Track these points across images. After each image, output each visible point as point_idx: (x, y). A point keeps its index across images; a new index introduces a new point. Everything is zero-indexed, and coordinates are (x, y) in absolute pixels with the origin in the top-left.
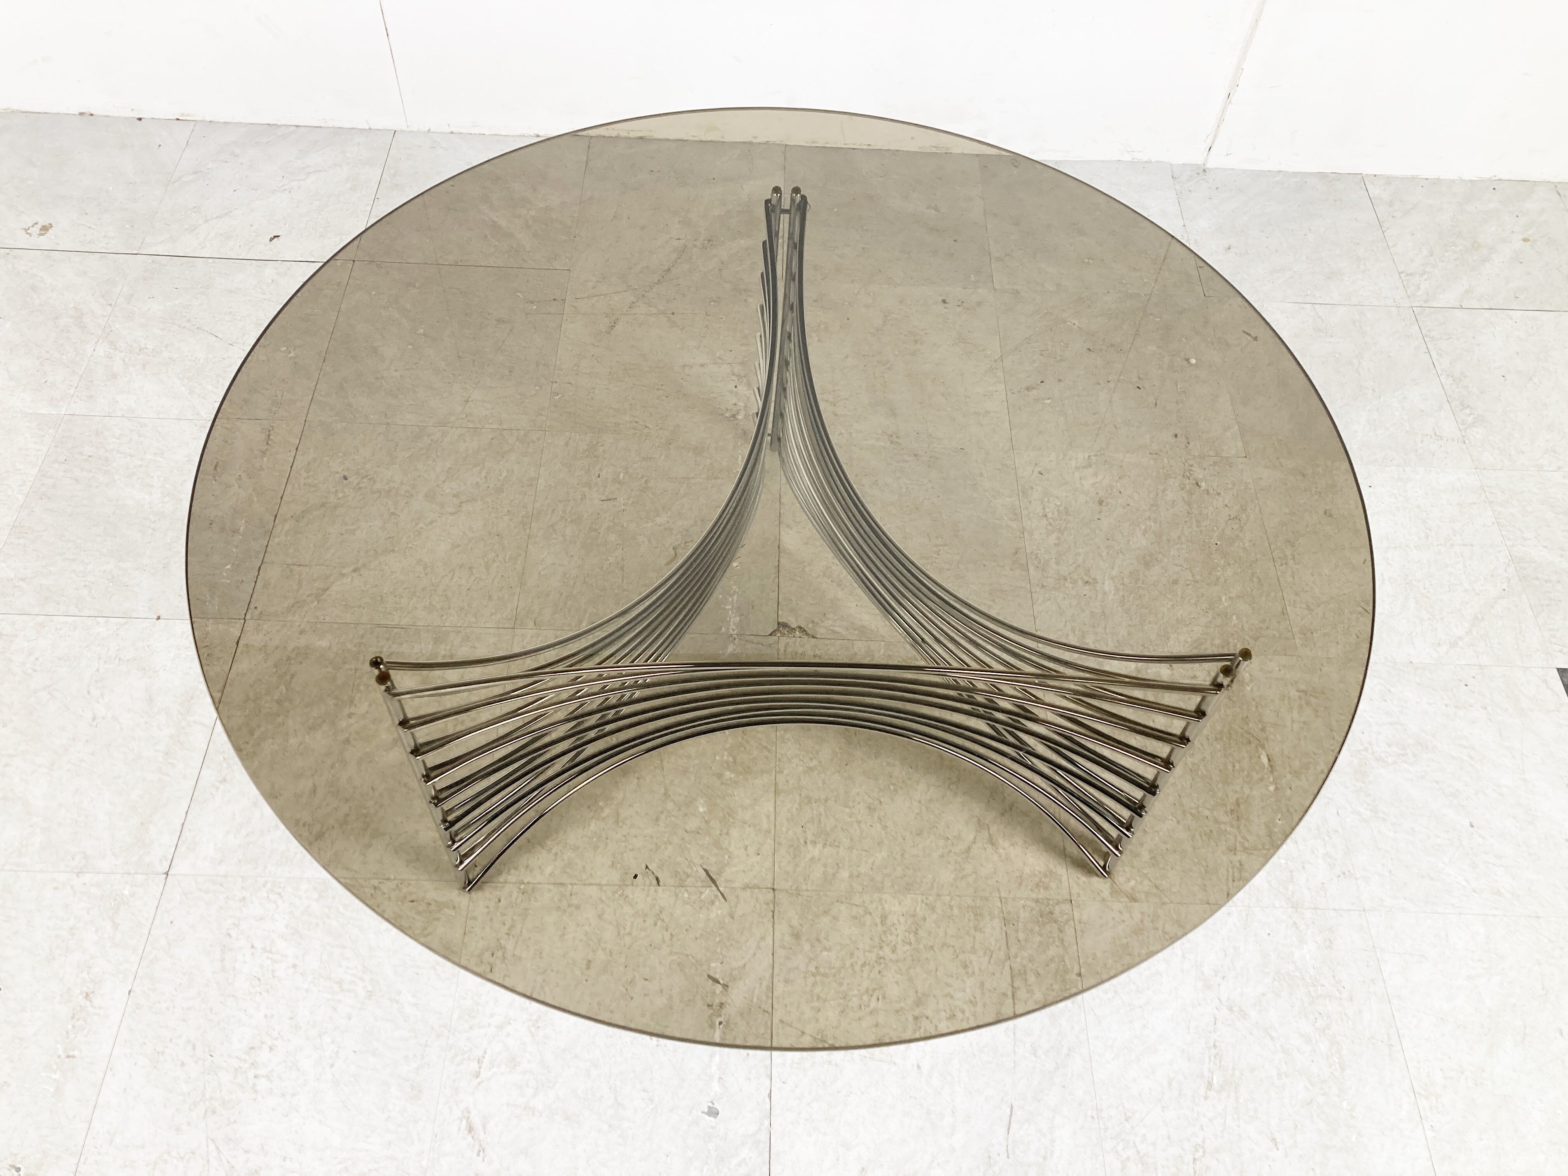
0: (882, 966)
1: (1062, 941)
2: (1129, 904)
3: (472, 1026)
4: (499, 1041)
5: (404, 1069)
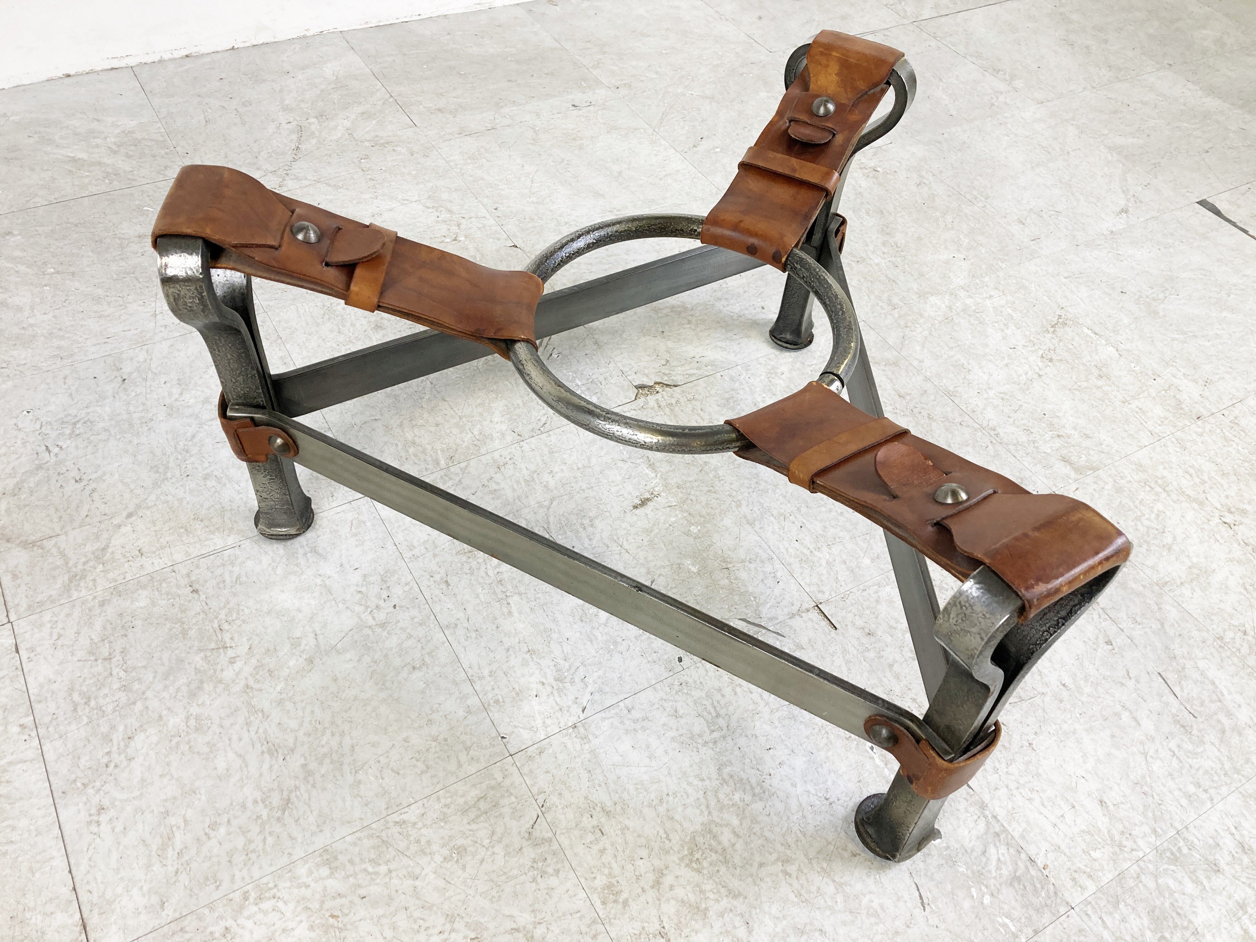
3: (625, 903)
4: (668, 900)
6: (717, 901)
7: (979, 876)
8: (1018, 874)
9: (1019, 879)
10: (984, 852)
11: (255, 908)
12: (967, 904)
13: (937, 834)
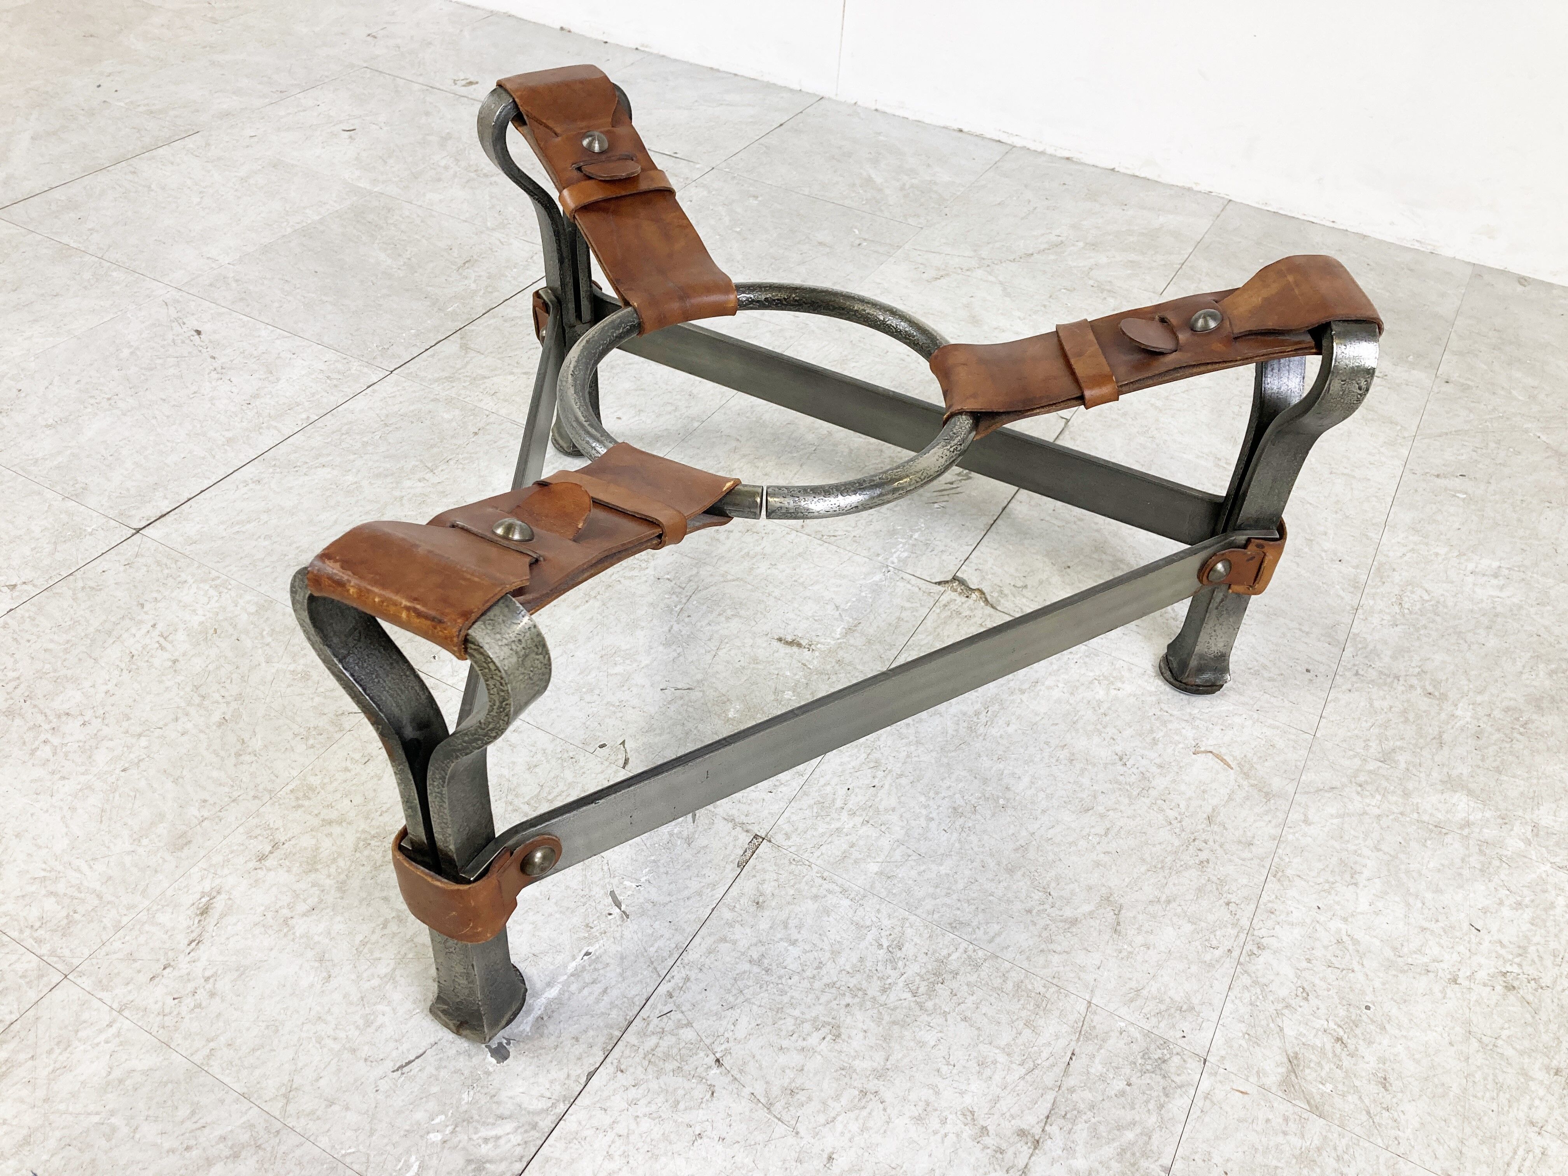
0: (857, 1000)
1: (1161, 1107)
2: (1305, 1115)
3: (298, 807)
5: (193, 811)
7: (464, 1120)
12: (420, 1115)
13: (501, 1054)
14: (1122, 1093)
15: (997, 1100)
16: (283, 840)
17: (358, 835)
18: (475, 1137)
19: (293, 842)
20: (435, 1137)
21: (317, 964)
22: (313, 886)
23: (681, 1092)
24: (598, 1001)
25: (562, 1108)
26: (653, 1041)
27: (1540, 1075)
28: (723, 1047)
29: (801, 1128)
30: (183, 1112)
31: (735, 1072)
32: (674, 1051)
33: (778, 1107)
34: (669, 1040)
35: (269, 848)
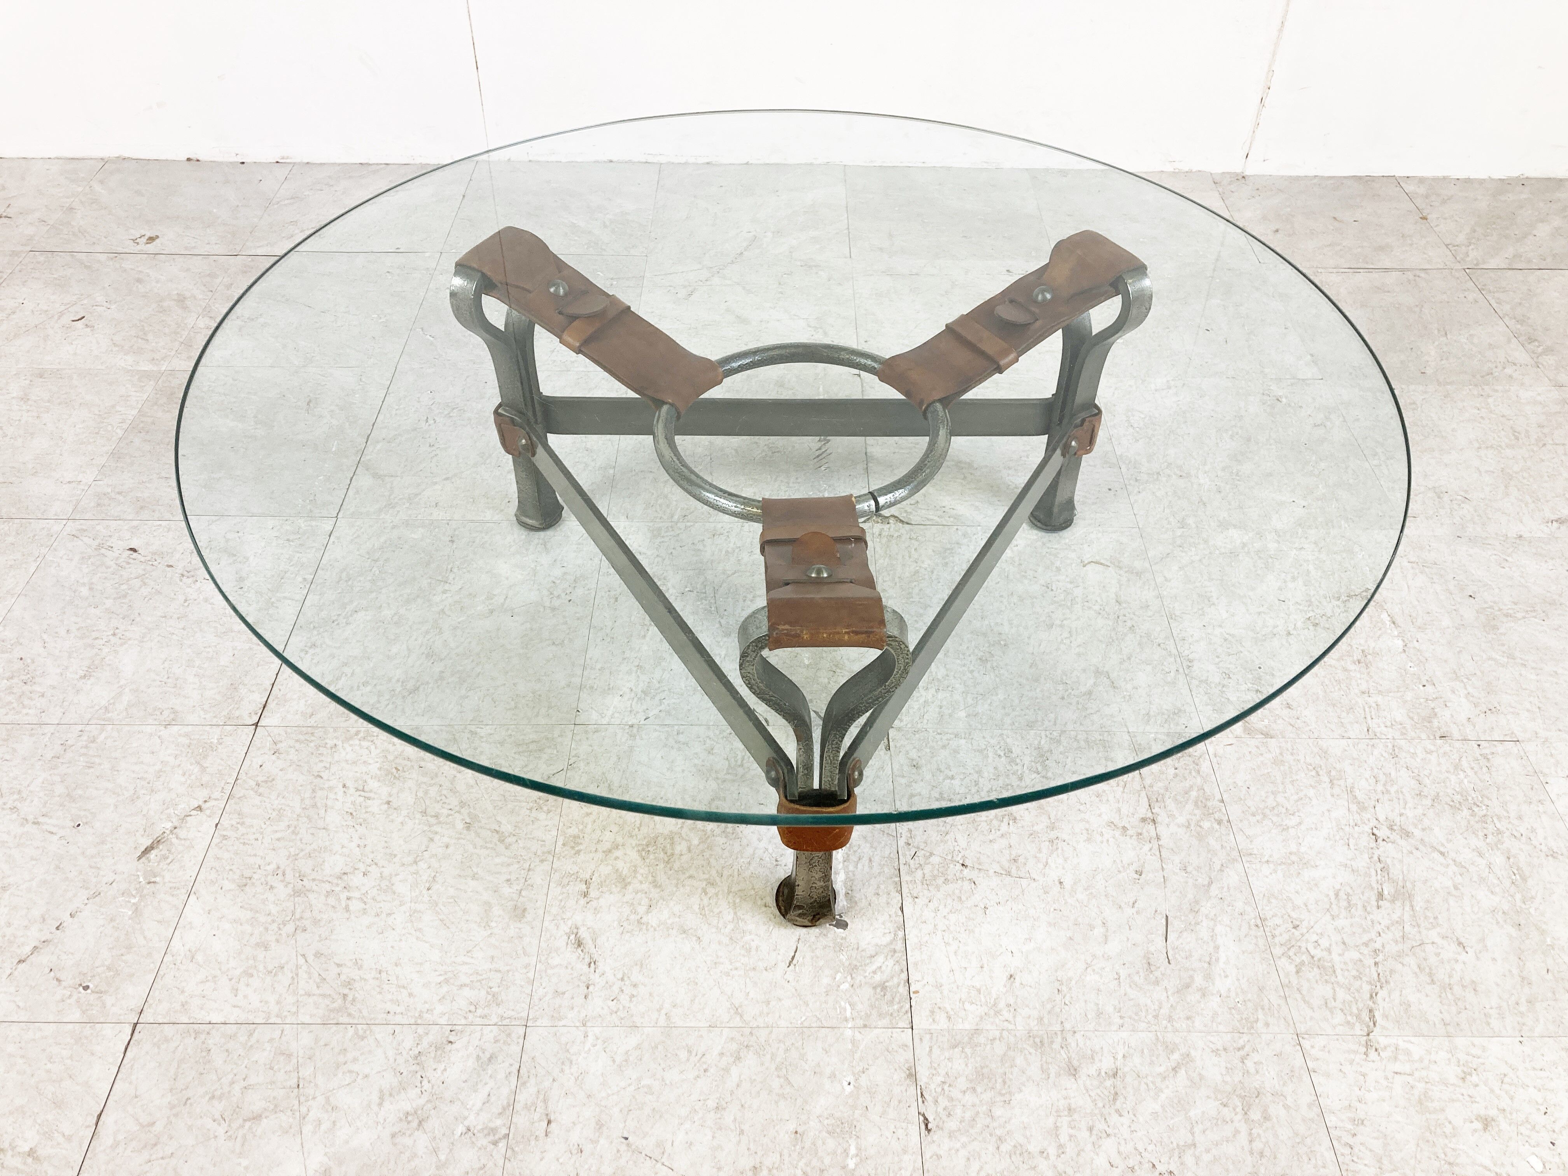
2: (1265, 741)
3: (578, 852)
4: (607, 865)
5: (506, 890)
6: (641, 882)
7: (852, 969)
8: (887, 984)
9: (884, 988)
10: (872, 957)
11: (357, 742)
12: (826, 981)
13: (843, 925)
14: (1176, 775)
15: (1119, 810)
16: (588, 877)
17: (636, 849)
18: (867, 974)
19: (596, 875)
20: (845, 986)
21: (684, 936)
22: (636, 893)
23: (957, 892)
24: (871, 867)
25: (901, 934)
26: (919, 874)
27: (1352, 667)
28: (960, 855)
29: (1034, 876)
30: (683, 1055)
31: (976, 866)
32: (936, 872)
33: (1014, 872)
34: (927, 869)
35: (584, 887)
